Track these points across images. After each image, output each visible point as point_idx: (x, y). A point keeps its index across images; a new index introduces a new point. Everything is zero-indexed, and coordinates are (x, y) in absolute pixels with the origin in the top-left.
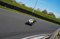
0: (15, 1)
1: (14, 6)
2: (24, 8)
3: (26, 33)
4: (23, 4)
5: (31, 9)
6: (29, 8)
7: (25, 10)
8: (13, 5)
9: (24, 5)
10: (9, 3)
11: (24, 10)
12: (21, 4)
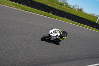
0: (66, 4)
1: (64, 12)
2: (81, 16)
3: (86, 58)
4: (80, 8)
5: (93, 16)
6: (91, 15)
7: (84, 19)
8: (64, 10)
9: (81, 10)
10: (56, 8)
11: (81, 18)
12: (76, 8)
